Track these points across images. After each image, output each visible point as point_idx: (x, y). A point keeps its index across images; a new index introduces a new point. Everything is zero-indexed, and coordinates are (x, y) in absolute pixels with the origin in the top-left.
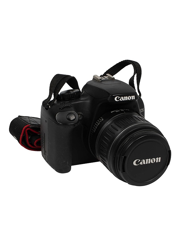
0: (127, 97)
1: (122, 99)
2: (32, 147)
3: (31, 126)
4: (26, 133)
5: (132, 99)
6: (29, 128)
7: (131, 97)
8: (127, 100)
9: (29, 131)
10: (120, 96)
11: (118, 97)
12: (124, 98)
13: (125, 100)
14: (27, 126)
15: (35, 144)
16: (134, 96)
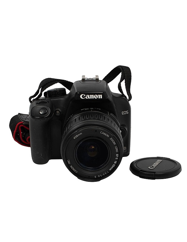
0: (93, 96)
1: (87, 97)
2: (25, 143)
3: (24, 123)
4: (20, 129)
5: (99, 98)
6: (23, 124)
7: (98, 96)
8: (93, 98)
9: (22, 128)
10: (86, 94)
11: (84, 95)
12: (90, 96)
13: (91, 98)
14: (20, 122)
15: (27, 141)
16: (101, 96)
